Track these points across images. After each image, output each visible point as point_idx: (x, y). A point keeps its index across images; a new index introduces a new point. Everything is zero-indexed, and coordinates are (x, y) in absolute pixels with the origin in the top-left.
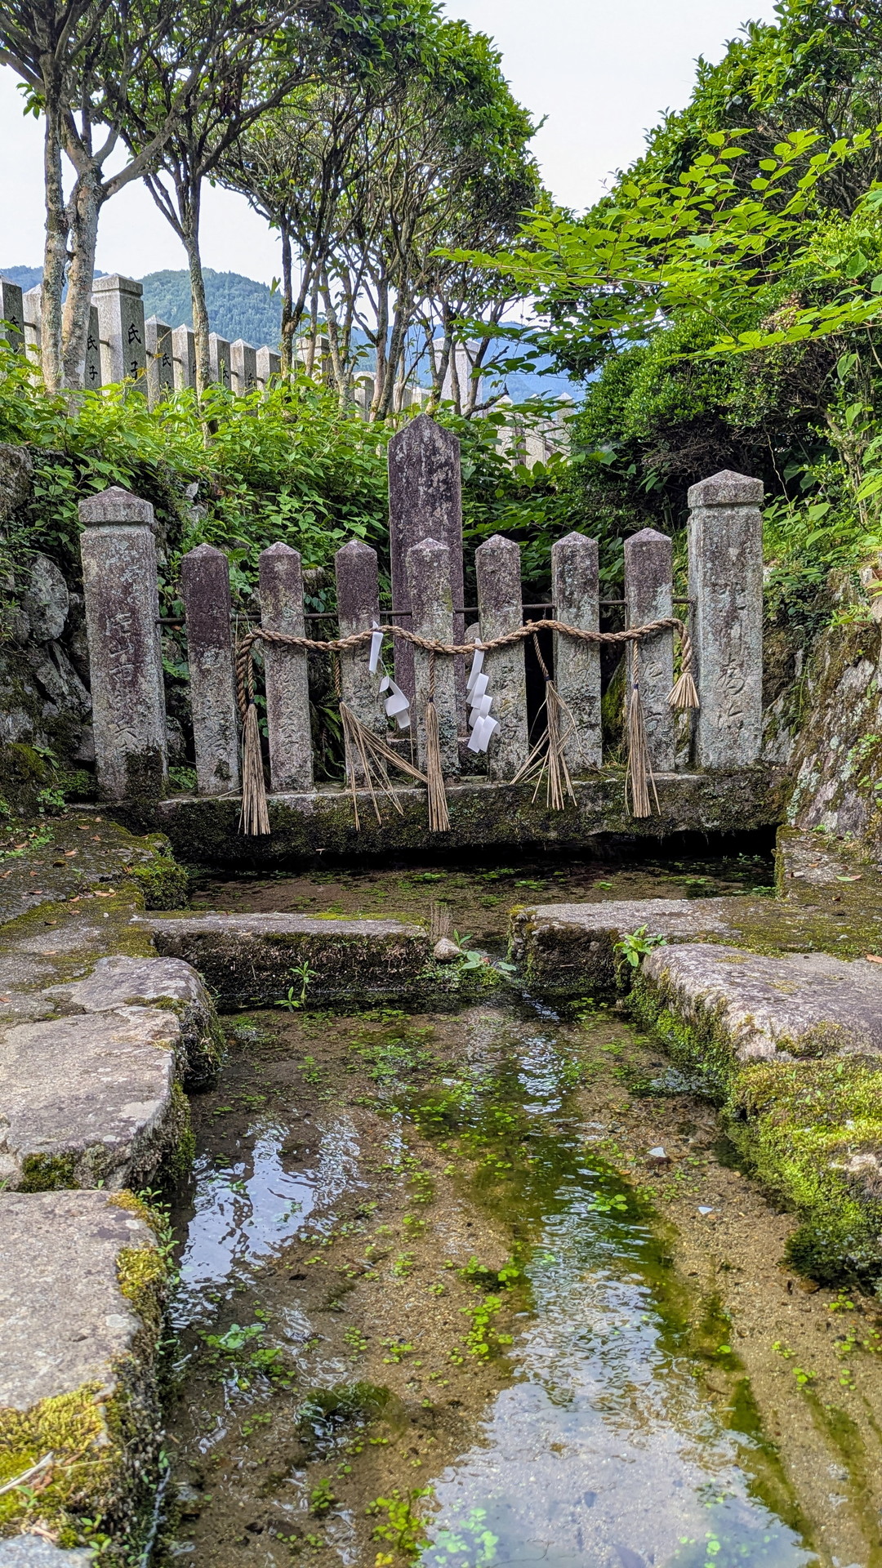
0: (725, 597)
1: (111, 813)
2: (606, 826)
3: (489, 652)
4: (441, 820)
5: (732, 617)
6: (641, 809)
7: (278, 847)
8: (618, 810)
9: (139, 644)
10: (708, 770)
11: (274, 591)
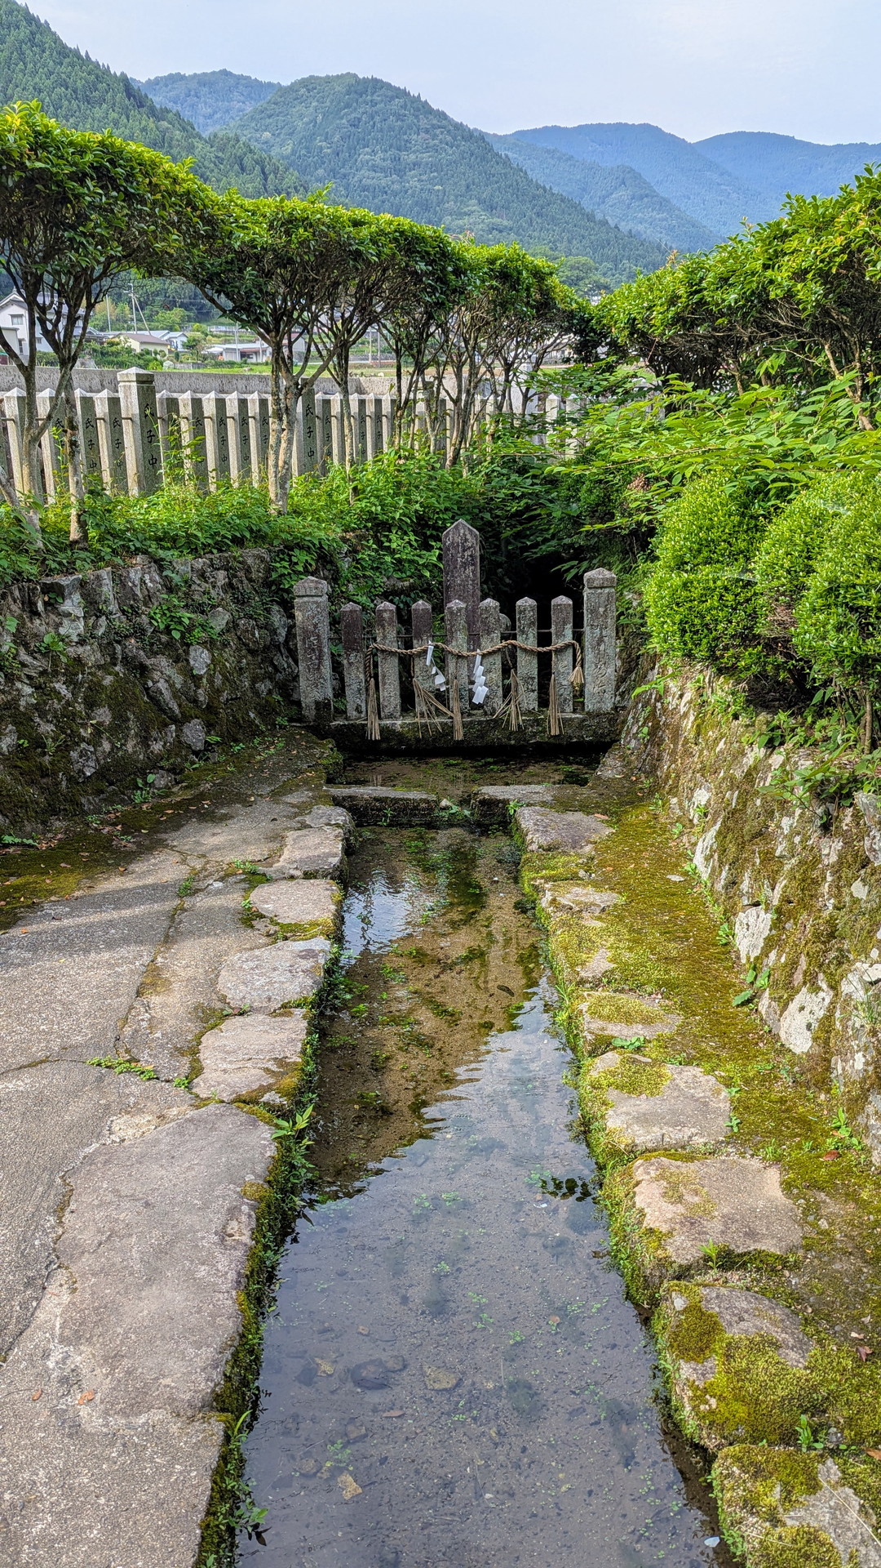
0: (598, 631)
1: (307, 728)
2: (538, 739)
3: (484, 656)
4: (459, 735)
5: (601, 640)
6: (555, 731)
7: (384, 745)
8: (544, 731)
9: (321, 651)
10: (588, 713)
11: (383, 626)
